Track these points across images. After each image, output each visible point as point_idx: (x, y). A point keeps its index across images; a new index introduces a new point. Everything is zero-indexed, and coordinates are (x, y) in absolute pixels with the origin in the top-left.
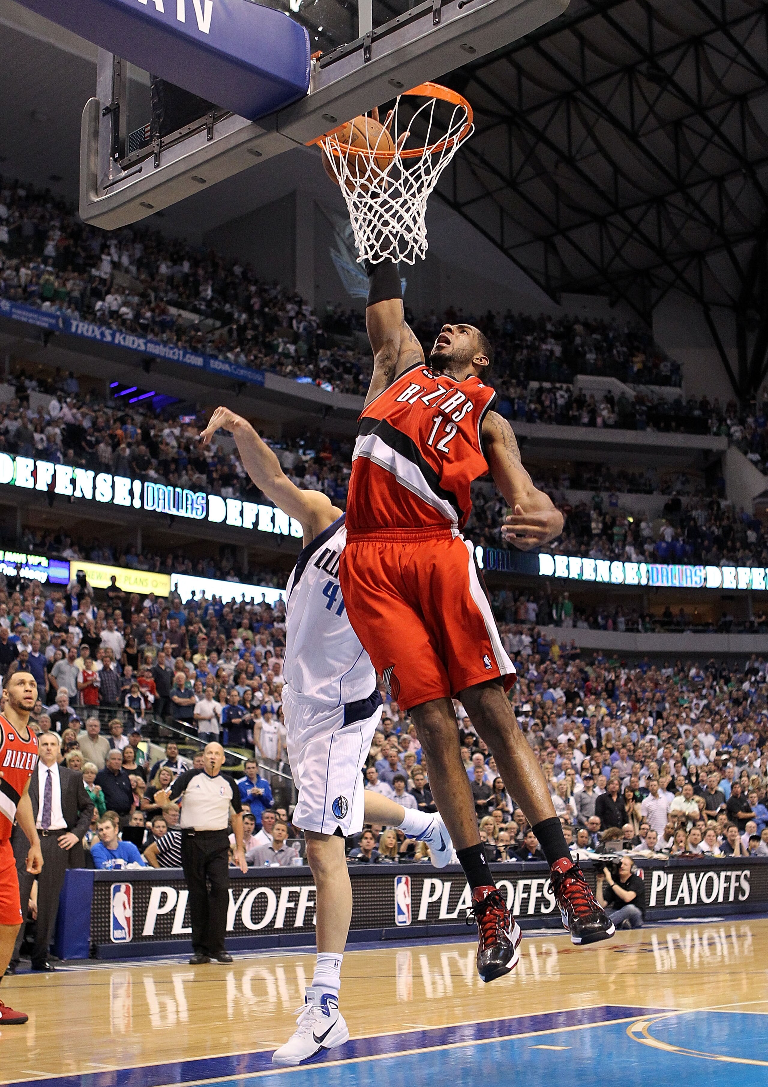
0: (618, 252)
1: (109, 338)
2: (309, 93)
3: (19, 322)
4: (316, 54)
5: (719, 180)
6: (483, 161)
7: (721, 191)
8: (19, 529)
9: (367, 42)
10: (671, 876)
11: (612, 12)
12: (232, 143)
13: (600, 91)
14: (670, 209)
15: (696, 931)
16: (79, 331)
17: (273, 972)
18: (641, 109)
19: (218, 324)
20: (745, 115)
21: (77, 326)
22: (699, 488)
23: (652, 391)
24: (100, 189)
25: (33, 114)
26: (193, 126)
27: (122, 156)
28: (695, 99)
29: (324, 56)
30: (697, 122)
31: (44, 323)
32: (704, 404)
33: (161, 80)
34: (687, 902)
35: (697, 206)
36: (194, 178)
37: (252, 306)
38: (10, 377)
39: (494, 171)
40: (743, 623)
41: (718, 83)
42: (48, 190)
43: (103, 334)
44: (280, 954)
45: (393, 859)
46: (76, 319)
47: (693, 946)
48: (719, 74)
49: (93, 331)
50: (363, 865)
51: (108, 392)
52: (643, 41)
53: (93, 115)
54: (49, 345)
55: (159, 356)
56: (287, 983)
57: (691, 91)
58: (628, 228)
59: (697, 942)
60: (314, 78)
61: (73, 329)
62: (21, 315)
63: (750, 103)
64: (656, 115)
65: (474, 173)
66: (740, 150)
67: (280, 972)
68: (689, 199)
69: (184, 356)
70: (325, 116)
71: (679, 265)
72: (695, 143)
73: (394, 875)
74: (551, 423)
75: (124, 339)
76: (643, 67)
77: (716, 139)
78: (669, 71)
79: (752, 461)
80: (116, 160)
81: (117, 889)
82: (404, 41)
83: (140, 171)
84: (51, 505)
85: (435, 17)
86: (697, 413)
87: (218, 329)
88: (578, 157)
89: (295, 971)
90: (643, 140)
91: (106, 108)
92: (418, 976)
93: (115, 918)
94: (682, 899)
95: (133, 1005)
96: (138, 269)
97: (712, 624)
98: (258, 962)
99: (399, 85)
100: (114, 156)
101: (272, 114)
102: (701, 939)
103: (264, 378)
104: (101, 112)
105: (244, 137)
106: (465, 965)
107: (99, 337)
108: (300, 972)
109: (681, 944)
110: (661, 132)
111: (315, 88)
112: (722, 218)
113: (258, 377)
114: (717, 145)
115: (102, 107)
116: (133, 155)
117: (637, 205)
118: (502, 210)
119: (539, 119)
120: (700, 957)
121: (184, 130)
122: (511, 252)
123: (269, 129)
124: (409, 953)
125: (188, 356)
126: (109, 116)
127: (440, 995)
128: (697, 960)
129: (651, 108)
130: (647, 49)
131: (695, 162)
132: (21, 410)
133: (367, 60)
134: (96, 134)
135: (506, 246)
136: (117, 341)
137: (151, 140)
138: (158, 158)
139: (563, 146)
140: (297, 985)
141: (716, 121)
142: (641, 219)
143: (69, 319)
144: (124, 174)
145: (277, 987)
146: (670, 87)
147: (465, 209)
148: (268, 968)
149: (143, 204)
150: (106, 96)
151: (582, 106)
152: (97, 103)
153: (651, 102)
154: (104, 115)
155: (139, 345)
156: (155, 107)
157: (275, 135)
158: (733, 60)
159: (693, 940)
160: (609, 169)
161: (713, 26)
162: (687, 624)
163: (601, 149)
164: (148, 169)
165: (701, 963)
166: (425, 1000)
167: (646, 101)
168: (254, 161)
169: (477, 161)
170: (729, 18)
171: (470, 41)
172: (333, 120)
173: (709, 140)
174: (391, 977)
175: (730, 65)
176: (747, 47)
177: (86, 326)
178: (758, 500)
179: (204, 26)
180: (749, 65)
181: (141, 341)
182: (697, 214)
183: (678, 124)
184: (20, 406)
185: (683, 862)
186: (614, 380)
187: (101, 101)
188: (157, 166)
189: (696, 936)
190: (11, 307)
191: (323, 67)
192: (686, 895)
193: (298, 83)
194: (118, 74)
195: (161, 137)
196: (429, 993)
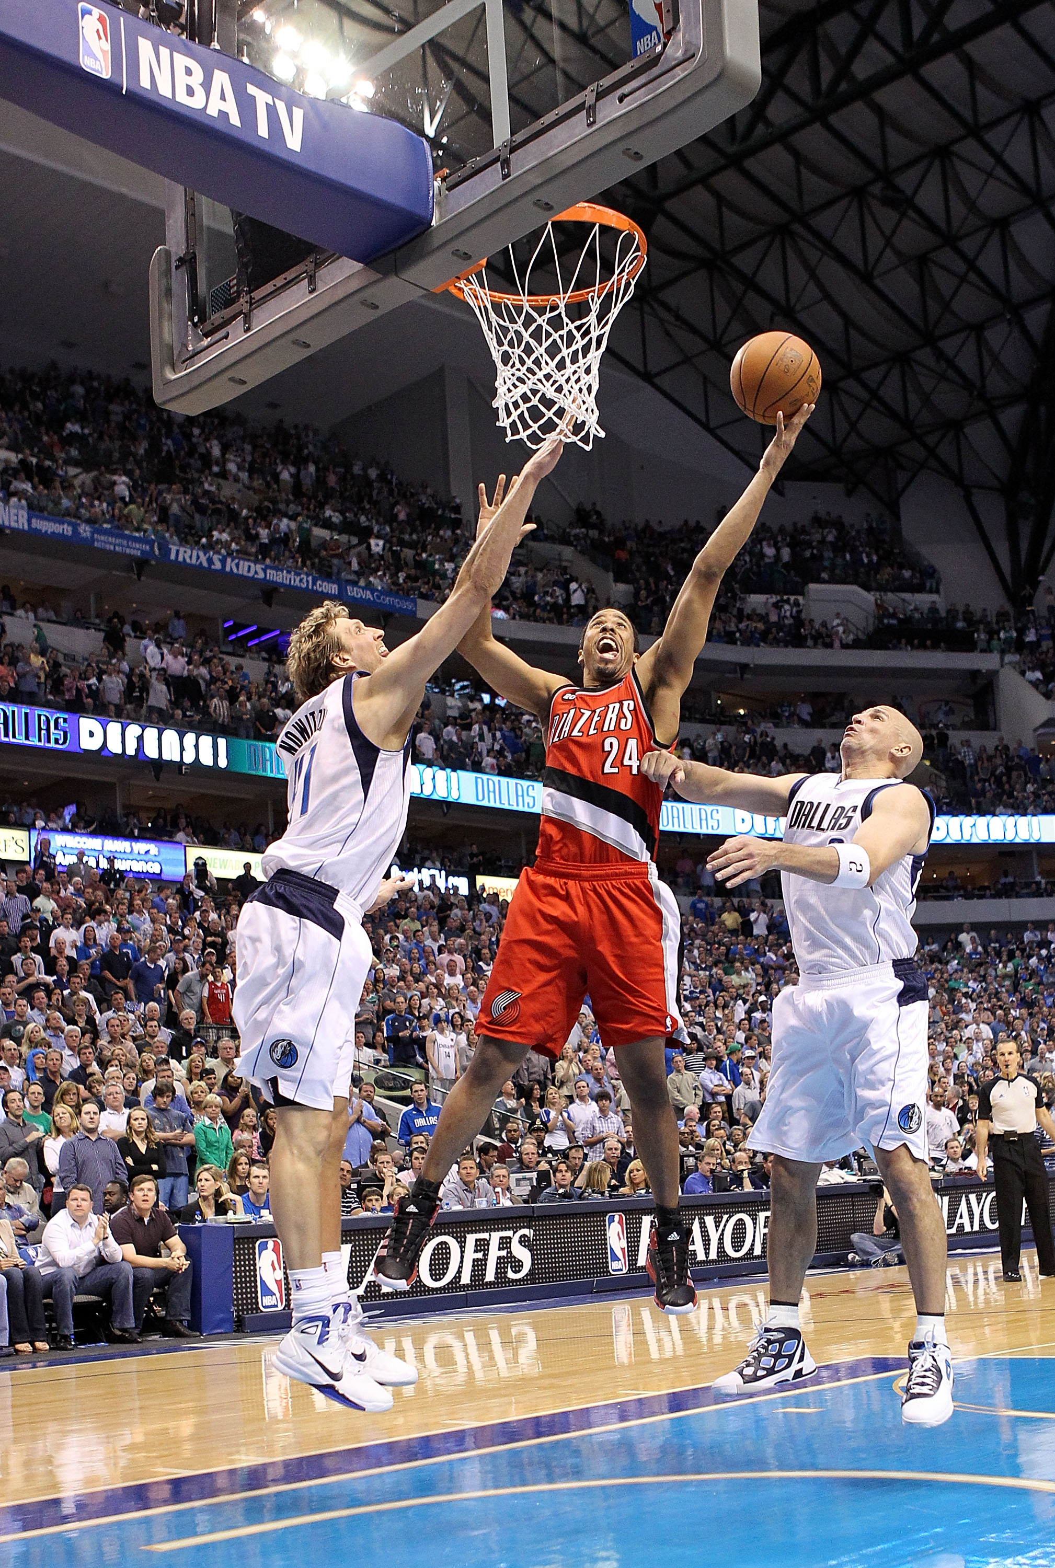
0: (853, 426)
1: (218, 566)
2: (433, 223)
3: (104, 551)
4: (441, 173)
5: (978, 329)
6: (678, 317)
7: (981, 341)
8: (119, 811)
9: (505, 154)
10: (946, 1199)
11: (833, 119)
12: (341, 294)
13: (824, 221)
14: (917, 368)
15: (979, 1264)
16: (180, 559)
17: (461, 1337)
18: (875, 242)
19: (355, 540)
20: (1007, 244)
21: (178, 552)
22: (966, 719)
23: (904, 600)
24: (178, 364)
25: (106, 285)
26: (290, 274)
27: (202, 320)
28: (943, 225)
29: (450, 175)
30: (946, 256)
31: (136, 550)
32: (968, 616)
33: (247, 217)
34: (967, 1229)
35: (951, 363)
36: (295, 342)
37: (396, 515)
38: (97, 621)
39: (694, 330)
40: (1028, 885)
41: (971, 205)
42: (127, 380)
43: (210, 561)
44: (468, 1317)
45: (602, 1194)
46: (174, 544)
47: (976, 1281)
48: (973, 193)
49: (198, 558)
50: (566, 1202)
51: (221, 632)
52: (874, 153)
53: (164, 267)
54: (143, 578)
55: (282, 584)
56: (479, 1350)
57: (938, 217)
58: (864, 395)
59: (981, 1276)
60: (439, 203)
61: (173, 557)
62: (106, 543)
63: (1015, 229)
64: (894, 249)
65: (668, 334)
66: (1003, 290)
67: (470, 1337)
68: (940, 355)
69: (314, 583)
70: (456, 253)
71: (931, 440)
72: (945, 283)
73: (604, 1214)
74: (778, 646)
75: (237, 565)
76: (876, 189)
77: (972, 276)
78: (909, 191)
79: (1030, 682)
80: (195, 325)
81: (264, 1247)
82: (550, 149)
83: (226, 337)
84: (157, 778)
85: (588, 116)
86: (960, 625)
87: (354, 546)
88: (798, 308)
89: (488, 1335)
90: (877, 282)
91: (180, 260)
92: (639, 1333)
93: (262, 1281)
94: (961, 1226)
95: (291, 1385)
96: (250, 477)
97: (988, 888)
98: (442, 1327)
99: (548, 207)
100: (192, 321)
101: (390, 252)
102: (985, 1272)
103: (416, 605)
104: (174, 264)
105: (354, 285)
106: (697, 1318)
107: (205, 564)
108: (494, 1336)
109: (962, 1280)
110: (901, 270)
111: (441, 217)
112: (983, 377)
113: (407, 605)
114: (973, 285)
115: (174, 258)
116: (216, 318)
117: (876, 365)
118: (705, 378)
119: (745, 261)
120: (986, 1294)
121: (279, 281)
122: (719, 432)
123: (386, 274)
124: (627, 1307)
125: (319, 582)
126: (184, 268)
127: (668, 1354)
128: (981, 1298)
129: (888, 242)
130: (879, 164)
131: (946, 307)
132: (114, 661)
133: (505, 177)
134: (168, 292)
135: (712, 425)
136: (228, 569)
137: (238, 297)
138: (247, 319)
139: (780, 295)
140: (491, 1352)
141: (971, 254)
142: (881, 383)
143: (167, 543)
144: (206, 342)
145: (467, 1355)
146: (911, 213)
147: (657, 381)
148: (452, 1334)
149: (232, 379)
150: (178, 244)
151: (801, 243)
152: (168, 253)
153: (888, 232)
154: (177, 267)
155: (256, 573)
156: (241, 254)
157: (393, 280)
158: (990, 175)
159: (976, 1274)
160: (837, 321)
161: (962, 131)
162: (957, 888)
163: (827, 296)
164: (237, 335)
165: (987, 1301)
166: (650, 1362)
167: (882, 233)
168: (370, 315)
169: (672, 319)
170: (983, 120)
171: (635, 144)
172: (467, 256)
173: (963, 279)
174: (607, 1337)
175: (986, 181)
176: (1006, 156)
177: (189, 552)
178: (1041, 731)
179: (294, 142)
180: (1010, 180)
181: (259, 567)
182: (951, 373)
183: (922, 260)
184: (112, 656)
185: (961, 1180)
186: (855, 588)
187: (173, 250)
188: (248, 330)
189: (980, 1270)
190: (93, 533)
191: (449, 189)
192: (966, 1220)
193: (419, 211)
194: (192, 214)
195: (250, 292)
196: (655, 1355)
